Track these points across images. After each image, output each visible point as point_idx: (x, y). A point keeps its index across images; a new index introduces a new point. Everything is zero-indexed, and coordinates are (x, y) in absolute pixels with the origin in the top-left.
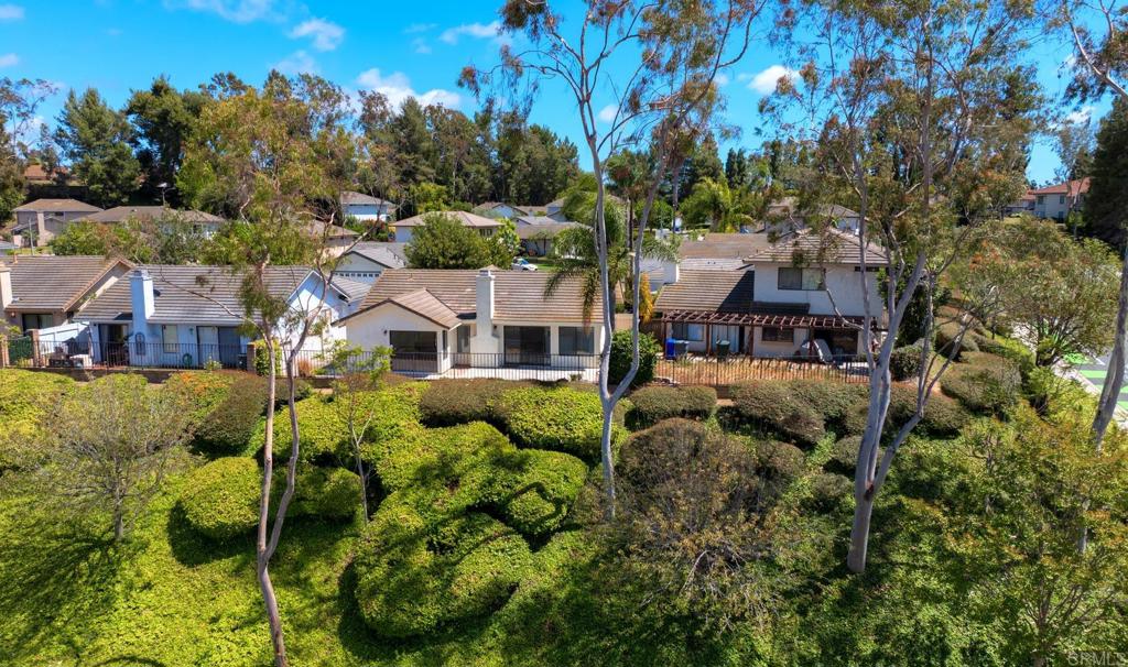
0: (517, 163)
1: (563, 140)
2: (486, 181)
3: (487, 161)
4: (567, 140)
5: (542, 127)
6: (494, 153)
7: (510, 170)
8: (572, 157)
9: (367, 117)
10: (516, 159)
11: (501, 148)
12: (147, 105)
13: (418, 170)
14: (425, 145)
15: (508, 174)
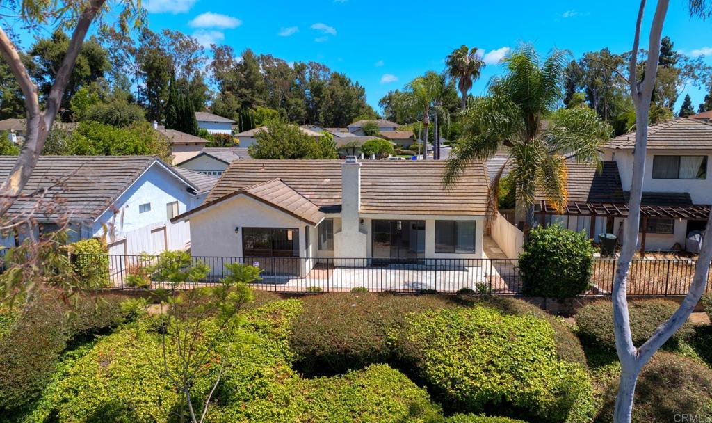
0: (324, 97)
1: (354, 84)
2: (302, 110)
3: (302, 96)
4: (357, 84)
5: (340, 74)
6: (308, 91)
7: (319, 102)
8: (361, 95)
9: (216, 64)
10: (323, 94)
11: (313, 87)
12: (48, 48)
13: (254, 101)
14: (259, 83)
15: (318, 106)
